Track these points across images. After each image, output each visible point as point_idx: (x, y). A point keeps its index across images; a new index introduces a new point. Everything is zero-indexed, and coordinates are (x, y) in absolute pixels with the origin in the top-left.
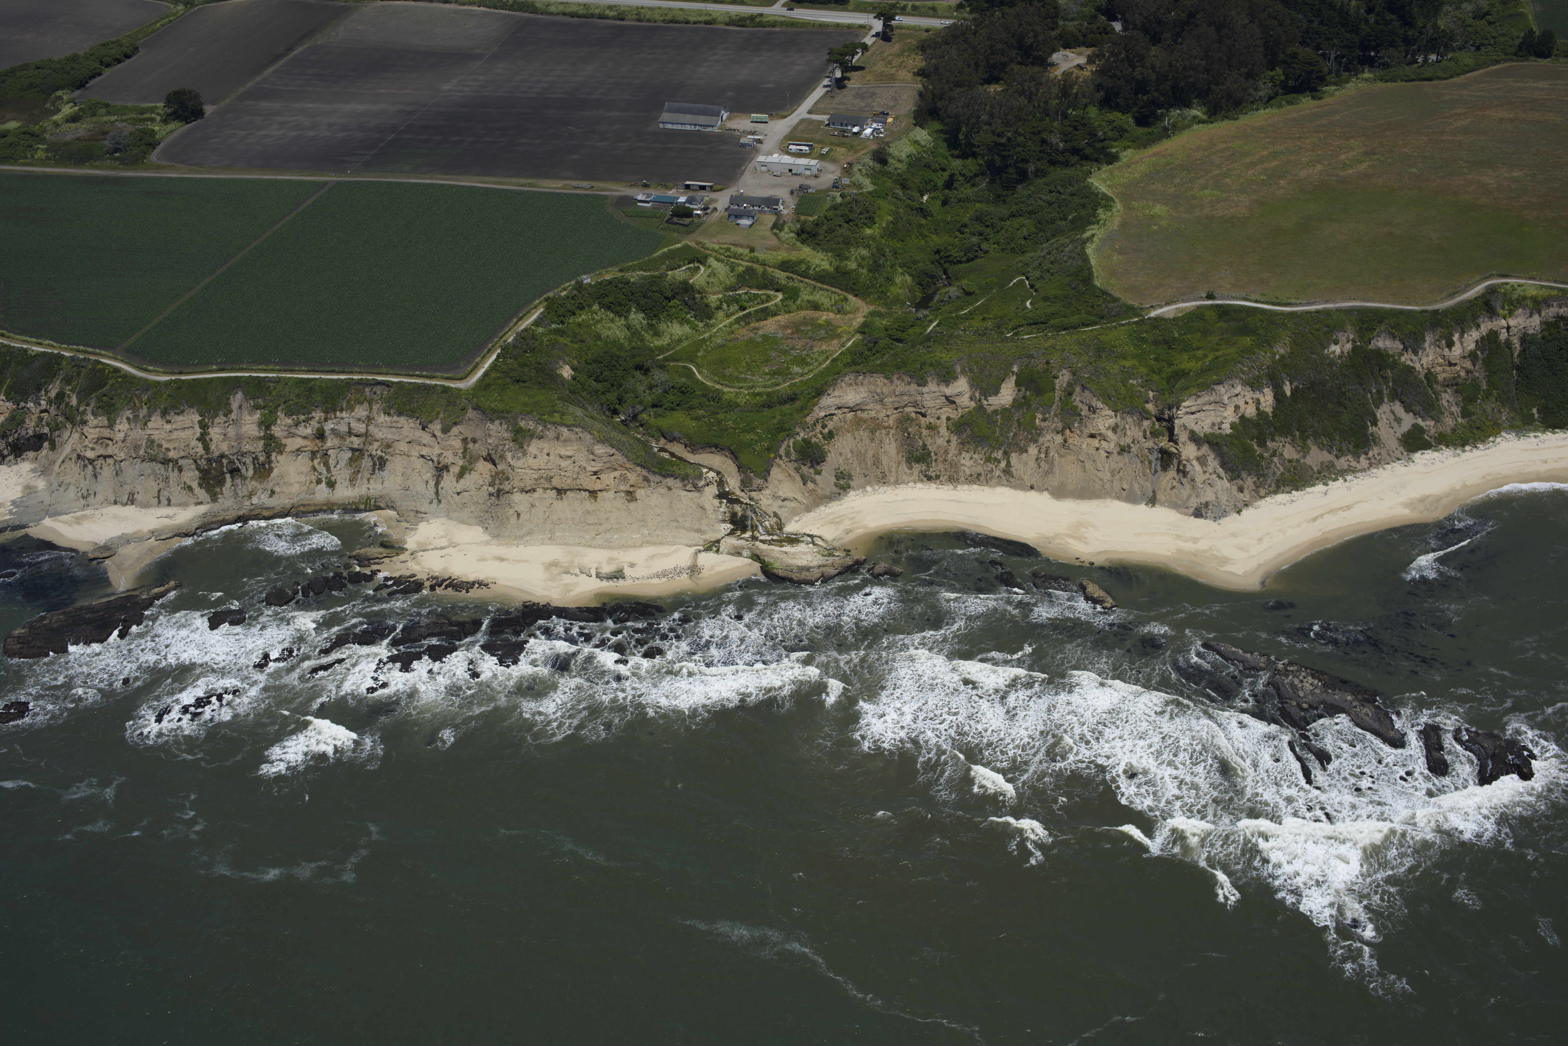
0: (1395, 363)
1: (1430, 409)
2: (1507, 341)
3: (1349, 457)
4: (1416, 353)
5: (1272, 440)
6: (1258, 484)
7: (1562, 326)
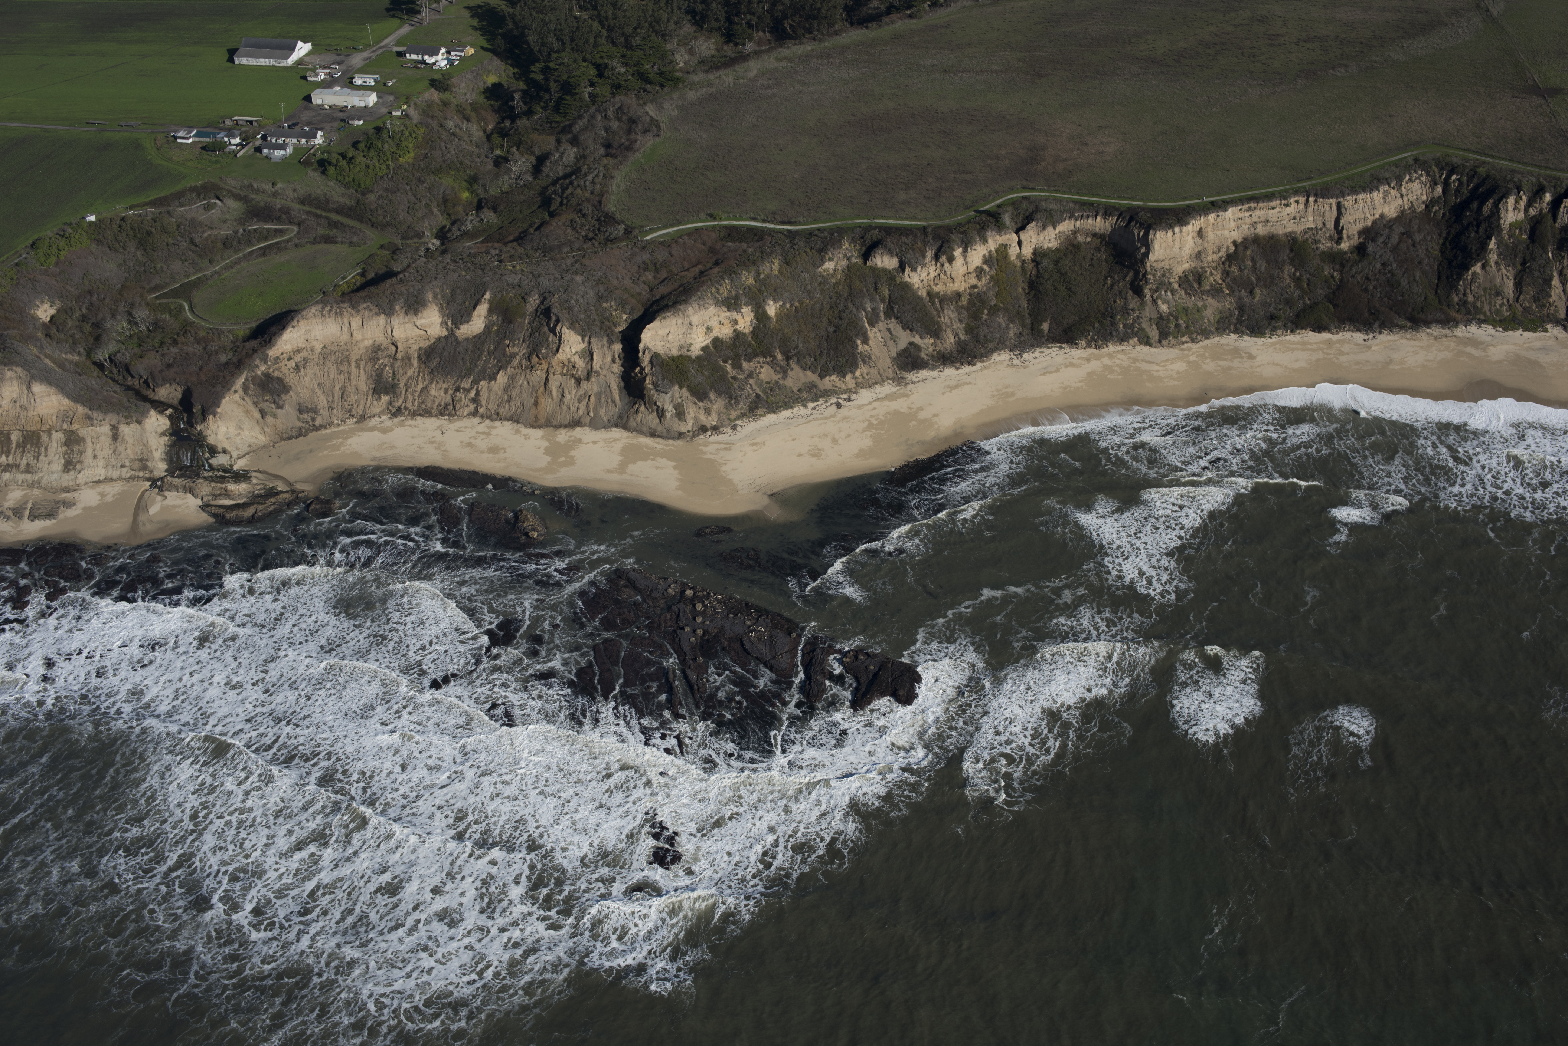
0: (892, 280)
1: (931, 327)
2: (1019, 256)
3: (833, 377)
4: (914, 269)
5: (749, 361)
6: (729, 406)
7: (1080, 239)
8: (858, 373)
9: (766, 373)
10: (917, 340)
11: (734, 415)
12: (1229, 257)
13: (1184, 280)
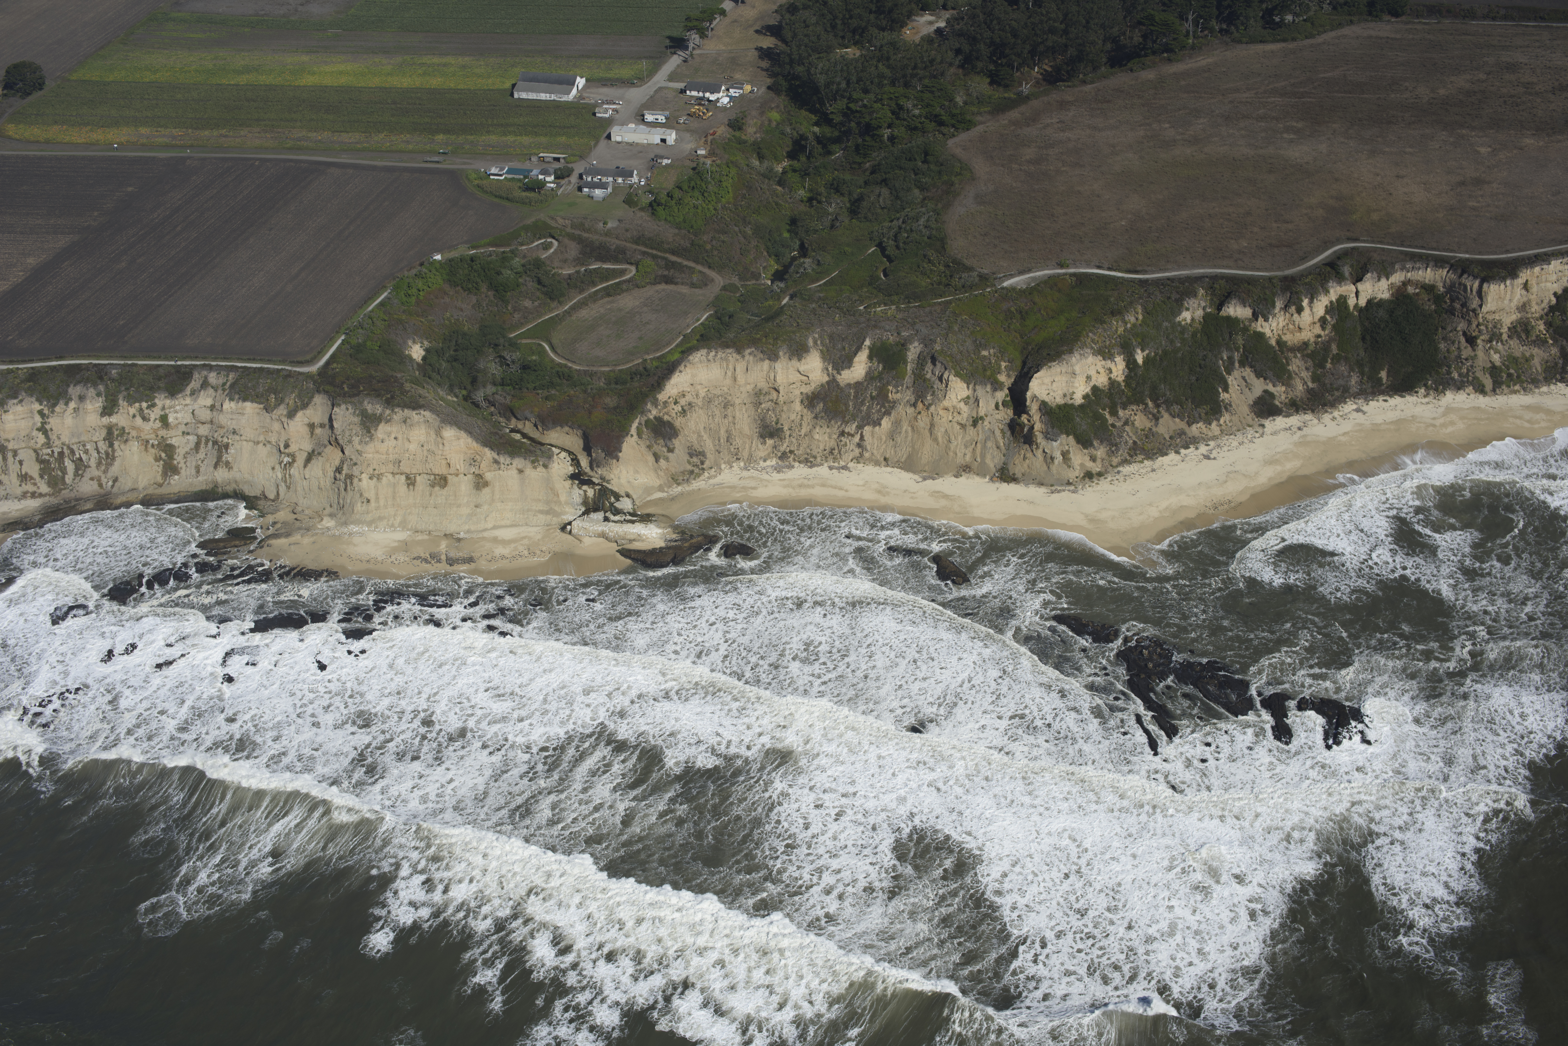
0: (1246, 329)
1: (1282, 375)
2: (1356, 305)
3: (1200, 424)
4: (1266, 320)
5: (1124, 409)
6: (1111, 453)
7: (1410, 290)
8: (1222, 421)
9: (1141, 421)
10: (1270, 388)
11: (1115, 461)
12: (1552, 309)
13: (1513, 330)
